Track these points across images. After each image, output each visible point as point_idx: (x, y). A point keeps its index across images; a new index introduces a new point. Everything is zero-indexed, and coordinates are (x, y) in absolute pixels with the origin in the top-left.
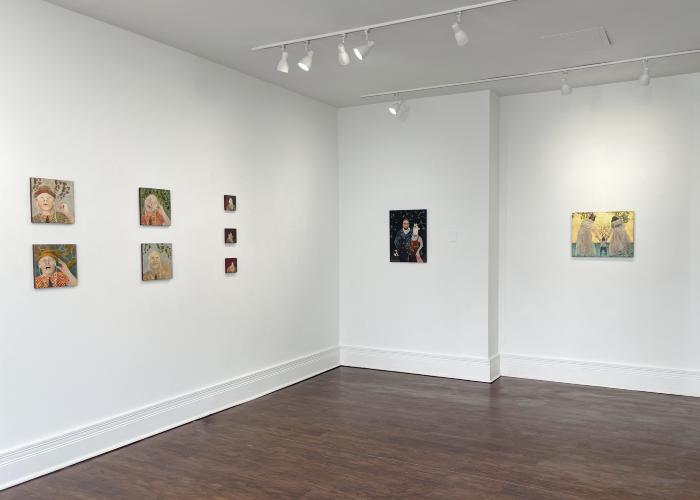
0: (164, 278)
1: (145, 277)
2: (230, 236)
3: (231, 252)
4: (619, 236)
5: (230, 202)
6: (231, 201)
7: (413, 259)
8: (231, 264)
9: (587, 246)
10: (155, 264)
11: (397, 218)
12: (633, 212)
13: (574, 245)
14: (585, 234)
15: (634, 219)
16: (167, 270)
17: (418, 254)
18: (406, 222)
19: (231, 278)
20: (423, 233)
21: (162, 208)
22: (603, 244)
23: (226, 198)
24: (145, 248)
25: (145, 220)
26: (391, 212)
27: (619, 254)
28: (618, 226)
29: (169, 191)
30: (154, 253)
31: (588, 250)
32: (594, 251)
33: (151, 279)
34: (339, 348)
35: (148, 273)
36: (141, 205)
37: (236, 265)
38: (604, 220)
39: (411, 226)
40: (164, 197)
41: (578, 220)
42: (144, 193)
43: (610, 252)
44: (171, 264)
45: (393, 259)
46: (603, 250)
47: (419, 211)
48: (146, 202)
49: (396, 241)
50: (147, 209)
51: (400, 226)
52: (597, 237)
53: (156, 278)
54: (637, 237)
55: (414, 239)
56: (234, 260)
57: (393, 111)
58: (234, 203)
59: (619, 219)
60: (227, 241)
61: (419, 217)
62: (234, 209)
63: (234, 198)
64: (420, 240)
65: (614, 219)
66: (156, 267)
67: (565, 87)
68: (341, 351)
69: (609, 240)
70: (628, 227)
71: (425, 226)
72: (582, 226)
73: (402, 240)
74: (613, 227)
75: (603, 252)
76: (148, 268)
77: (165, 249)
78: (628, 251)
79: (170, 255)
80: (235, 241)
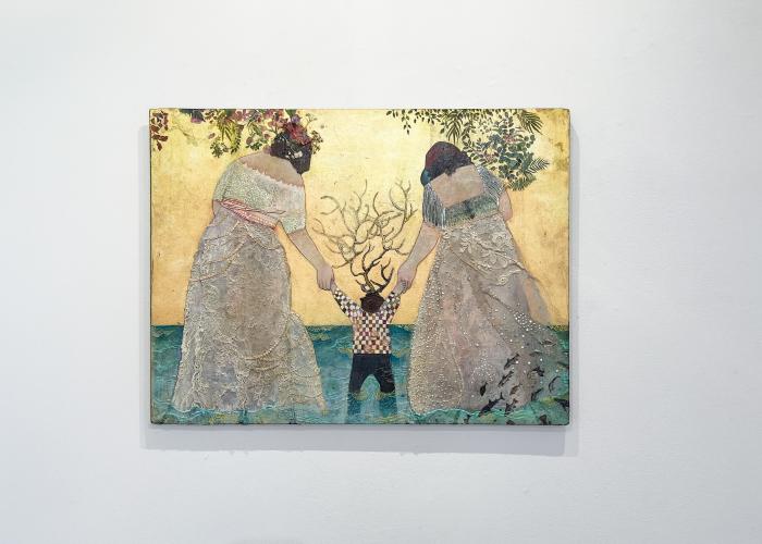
4: (466, 281)
14: (243, 262)
15: (565, 165)
22: (370, 338)
28: (468, 209)
32: (311, 381)
38: (373, 162)
41: (196, 163)
43: (416, 391)
52: (327, 284)
54: (586, 284)
59: (473, 163)
65: (441, 161)
69: (409, 310)
70: (529, 216)
72: (224, 204)
74: (432, 212)
78: (531, 382)
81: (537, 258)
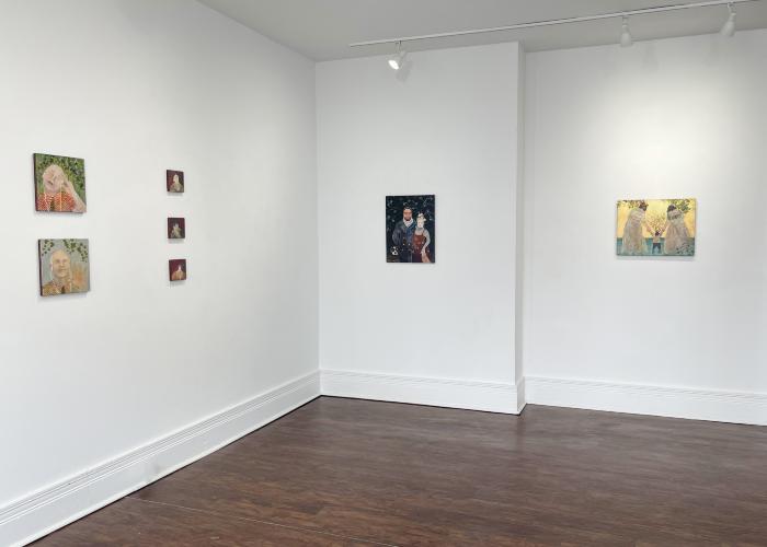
0: (75, 291)
1: (45, 291)
2: (176, 228)
3: (177, 250)
4: (675, 230)
5: (175, 181)
6: (176, 179)
7: (417, 259)
8: (177, 268)
9: (636, 240)
10: (60, 271)
11: (395, 206)
12: (695, 200)
13: (619, 240)
14: (634, 227)
15: (695, 209)
16: (80, 279)
17: (423, 252)
18: (408, 211)
19: (179, 288)
20: (430, 226)
21: (70, 184)
22: (657, 240)
23: (170, 174)
24: (44, 247)
25: (44, 204)
26: (388, 199)
27: (676, 252)
28: (676, 217)
29: (81, 161)
30: (60, 254)
31: (637, 246)
32: (645, 248)
33: (54, 294)
34: (318, 373)
35: (50, 283)
36: (37, 180)
37: (184, 269)
38: (658, 208)
39: (415, 216)
40: (74, 168)
41: (625, 209)
42: (41, 162)
43: (665, 249)
44: (87, 270)
45: (390, 258)
46: (657, 247)
47: (425, 197)
48: (45, 175)
49: (394, 236)
50: (48, 187)
51: (400, 217)
52: (649, 230)
53: (63, 291)
54: (698, 230)
55: (418, 233)
56: (182, 262)
57: (394, 64)
58: (181, 181)
59: (677, 209)
60: (171, 235)
61: (425, 205)
62: (182, 191)
63: (181, 175)
64: (427, 234)
65: (671, 208)
66: (63, 274)
67: (626, 37)
68: (322, 376)
69: (664, 235)
70: (687, 218)
71: (433, 216)
72: (630, 217)
73: (403, 234)
74: (669, 218)
75: (657, 249)
76: (51, 277)
77: (78, 248)
78: (687, 248)
79: (85, 256)
80: (182, 235)
81: (689, 226)
